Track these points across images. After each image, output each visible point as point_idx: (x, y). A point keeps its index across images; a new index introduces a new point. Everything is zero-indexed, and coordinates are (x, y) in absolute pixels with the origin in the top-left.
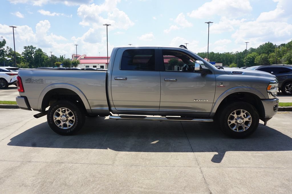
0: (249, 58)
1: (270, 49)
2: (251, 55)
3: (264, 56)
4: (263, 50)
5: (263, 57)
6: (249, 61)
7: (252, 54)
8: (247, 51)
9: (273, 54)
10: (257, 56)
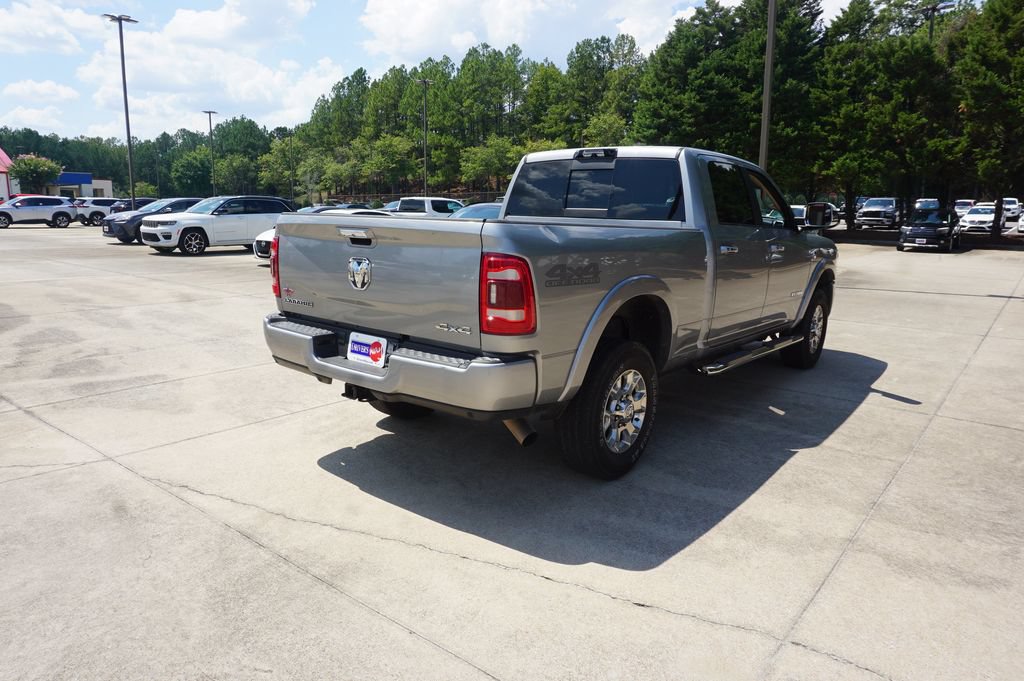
0: (189, 166)
1: (252, 140)
2: (193, 154)
3: (238, 160)
4: (230, 142)
5: (234, 164)
6: (190, 178)
7: (198, 151)
8: (171, 138)
9: (266, 157)
10: (214, 158)
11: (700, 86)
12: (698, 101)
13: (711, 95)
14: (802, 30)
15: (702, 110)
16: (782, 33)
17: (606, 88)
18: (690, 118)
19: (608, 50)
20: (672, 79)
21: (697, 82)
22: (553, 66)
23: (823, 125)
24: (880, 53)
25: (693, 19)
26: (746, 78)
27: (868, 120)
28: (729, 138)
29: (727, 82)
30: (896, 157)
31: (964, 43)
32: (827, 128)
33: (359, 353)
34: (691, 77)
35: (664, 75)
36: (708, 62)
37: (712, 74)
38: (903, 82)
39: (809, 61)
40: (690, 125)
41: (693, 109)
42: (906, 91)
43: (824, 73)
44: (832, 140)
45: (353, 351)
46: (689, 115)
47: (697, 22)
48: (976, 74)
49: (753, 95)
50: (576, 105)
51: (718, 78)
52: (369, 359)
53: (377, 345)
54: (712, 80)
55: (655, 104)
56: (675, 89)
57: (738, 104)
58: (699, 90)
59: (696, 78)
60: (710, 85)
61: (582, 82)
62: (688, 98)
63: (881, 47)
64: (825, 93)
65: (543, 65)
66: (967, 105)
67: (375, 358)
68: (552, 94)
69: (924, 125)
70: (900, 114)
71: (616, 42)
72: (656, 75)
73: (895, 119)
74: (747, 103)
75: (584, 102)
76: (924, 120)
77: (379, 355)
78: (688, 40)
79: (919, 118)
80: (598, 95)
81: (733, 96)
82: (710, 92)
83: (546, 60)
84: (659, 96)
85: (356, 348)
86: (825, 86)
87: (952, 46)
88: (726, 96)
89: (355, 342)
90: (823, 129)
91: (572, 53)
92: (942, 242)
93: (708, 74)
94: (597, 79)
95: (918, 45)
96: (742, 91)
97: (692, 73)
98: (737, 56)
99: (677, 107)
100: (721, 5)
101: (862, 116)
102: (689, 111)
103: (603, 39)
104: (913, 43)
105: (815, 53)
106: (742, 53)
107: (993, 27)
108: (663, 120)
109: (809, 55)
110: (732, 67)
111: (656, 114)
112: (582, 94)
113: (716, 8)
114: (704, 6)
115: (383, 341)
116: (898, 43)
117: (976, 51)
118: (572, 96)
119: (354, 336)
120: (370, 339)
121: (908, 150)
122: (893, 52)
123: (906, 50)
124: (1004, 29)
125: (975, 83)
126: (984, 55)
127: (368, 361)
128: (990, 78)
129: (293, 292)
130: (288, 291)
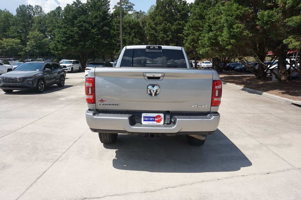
11: (79, 26)
12: (79, 30)
13: (83, 29)
14: (106, 13)
15: (80, 33)
16: (101, 13)
17: (33, 22)
18: (77, 35)
19: (32, 10)
20: (69, 23)
21: (78, 24)
22: (9, 12)
23: (115, 40)
24: (127, 22)
25: (73, 5)
26: (92, 25)
27: (126, 40)
28: (90, 42)
29: (87, 25)
31: (145, 22)
32: (116, 41)
33: (149, 121)
34: (75, 23)
35: (66, 21)
36: (80, 19)
37: (82, 23)
38: (134, 30)
39: (109, 22)
40: (77, 37)
41: (77, 33)
42: (135, 32)
43: (114, 26)
44: (118, 44)
45: (144, 121)
46: (76, 34)
47: (74, 6)
48: (150, 31)
49: (95, 30)
50: (22, 27)
51: (84, 24)
52: (155, 122)
54: (82, 25)
55: (64, 30)
56: (70, 26)
57: (91, 32)
58: (78, 27)
59: (77, 23)
60: (82, 26)
61: (24, 19)
62: (75, 29)
63: (127, 21)
64: (115, 31)
65: (4, 11)
66: (149, 38)
67: (158, 121)
68: (11, 22)
69: (139, 42)
70: (134, 39)
71: (35, 7)
72: (63, 21)
73: (133, 40)
74: (93, 32)
75: (25, 26)
76: (140, 41)
77: (161, 120)
78: (73, 11)
79: (138, 40)
80: (30, 25)
81: (89, 30)
82: (82, 28)
83: (6, 10)
84: (65, 27)
85: (146, 119)
86: (114, 30)
87: (143, 23)
88: (86, 29)
89: (145, 117)
90: (115, 41)
91: (18, 8)
93: (81, 23)
94: (29, 19)
95: (136, 22)
96: (92, 29)
97: (76, 22)
98: (89, 18)
99: (72, 31)
100: (81, 2)
101: (125, 38)
102: (76, 33)
103: (30, 5)
104: (135, 21)
105: (110, 20)
106: (90, 18)
107: (151, 19)
108: (67, 35)
109: (109, 20)
110: (88, 21)
111: (65, 33)
112: (24, 23)
113: (80, 3)
114: (76, 1)
115: (162, 115)
116: (131, 20)
117: (149, 25)
118: (20, 24)
119: (144, 115)
120: (154, 115)
122: (130, 23)
123: (134, 22)
124: (154, 20)
125: (150, 33)
126: (151, 26)
127: (155, 123)
128: (153, 32)
129: (105, 101)
130: (102, 101)
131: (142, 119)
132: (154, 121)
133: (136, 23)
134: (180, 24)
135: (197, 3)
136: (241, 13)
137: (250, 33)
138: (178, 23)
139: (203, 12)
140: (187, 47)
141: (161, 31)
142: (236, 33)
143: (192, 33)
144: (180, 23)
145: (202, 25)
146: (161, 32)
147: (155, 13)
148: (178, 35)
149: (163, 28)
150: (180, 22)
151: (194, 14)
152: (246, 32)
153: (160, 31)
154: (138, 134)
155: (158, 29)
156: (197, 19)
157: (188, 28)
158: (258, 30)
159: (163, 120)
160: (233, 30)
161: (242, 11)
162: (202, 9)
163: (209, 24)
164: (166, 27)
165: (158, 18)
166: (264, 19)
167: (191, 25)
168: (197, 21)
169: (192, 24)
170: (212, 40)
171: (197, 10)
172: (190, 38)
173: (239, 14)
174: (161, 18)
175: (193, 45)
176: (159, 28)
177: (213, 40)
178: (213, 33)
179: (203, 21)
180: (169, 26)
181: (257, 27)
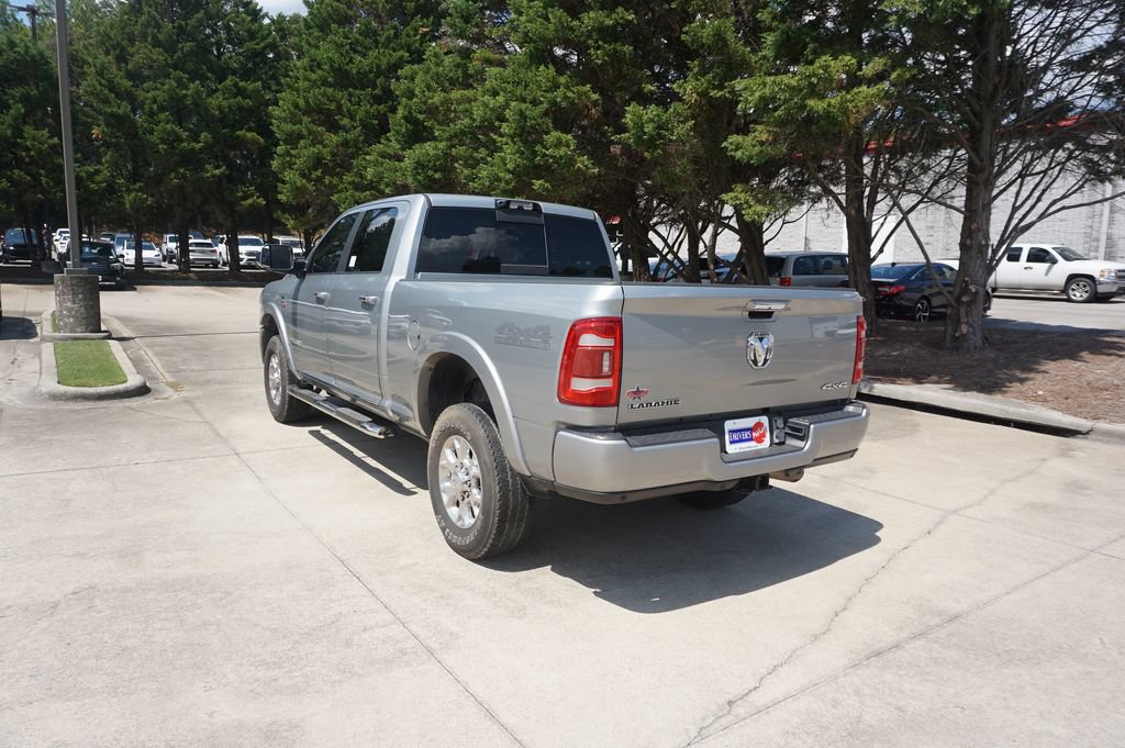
30: (29, 178)
33: (741, 441)
38: (19, 90)
45: (731, 443)
48: (107, 101)
52: (753, 444)
53: (759, 425)
66: (101, 131)
67: (760, 440)
69: (55, 144)
70: (24, 128)
73: (19, 133)
76: (54, 138)
77: (763, 435)
79: (48, 136)
85: (735, 437)
89: (732, 432)
92: (118, 279)
95: (33, 51)
104: (26, 47)
107: (108, 53)
115: (764, 420)
117: (100, 74)
119: (729, 425)
120: (750, 422)
121: (42, 172)
123: (19, 53)
124: (122, 58)
125: (109, 110)
126: (110, 82)
127: (753, 445)
128: (123, 108)
129: (646, 392)
130: (638, 393)
131: (727, 437)
132: (751, 439)
133: (33, 57)
134: (241, 92)
135: (321, 22)
136: (566, 98)
137: (593, 164)
138: (236, 85)
139: (351, 61)
140: (298, 188)
141: (162, 109)
142: (551, 160)
143: (310, 132)
144: (245, 89)
145: (348, 110)
146: (163, 116)
147: (127, 30)
148: (238, 137)
149: (171, 98)
150: (242, 84)
151: (312, 60)
152: (583, 162)
153: (155, 107)
154: (736, 483)
155: (146, 99)
156: (325, 83)
157: (291, 113)
158: (614, 158)
159: (768, 434)
160: (544, 151)
161: (570, 94)
162: (347, 52)
163: (410, 112)
164: (185, 96)
165: (141, 53)
166: (646, 130)
167: (301, 102)
168: (330, 91)
169: (307, 102)
170: (430, 173)
171: (326, 51)
172: (305, 152)
173: (558, 100)
174: (158, 55)
175: (319, 180)
176: (150, 95)
177: (436, 171)
178: (436, 148)
179: (350, 95)
180: (197, 92)
181: (612, 149)
